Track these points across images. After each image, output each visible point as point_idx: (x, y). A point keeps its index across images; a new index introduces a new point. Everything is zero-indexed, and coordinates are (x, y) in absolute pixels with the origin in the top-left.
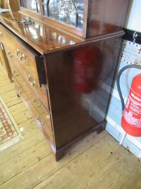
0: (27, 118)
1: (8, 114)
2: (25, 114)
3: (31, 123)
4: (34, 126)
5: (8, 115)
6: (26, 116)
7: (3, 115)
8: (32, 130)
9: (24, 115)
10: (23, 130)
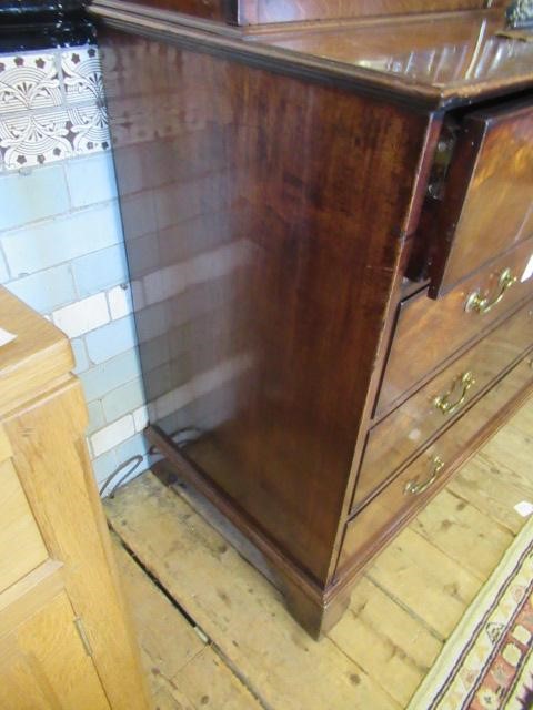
0: (461, 507)
1: (486, 606)
2: (446, 524)
3: (473, 485)
4: (483, 471)
5: (495, 605)
6: (452, 519)
7: (511, 629)
8: (502, 470)
9: (452, 530)
10: (524, 503)
